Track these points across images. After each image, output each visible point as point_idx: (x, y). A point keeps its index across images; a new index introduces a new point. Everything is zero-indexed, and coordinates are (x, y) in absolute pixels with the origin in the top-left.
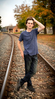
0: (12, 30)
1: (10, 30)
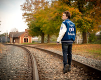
0: (18, 38)
1: (14, 39)
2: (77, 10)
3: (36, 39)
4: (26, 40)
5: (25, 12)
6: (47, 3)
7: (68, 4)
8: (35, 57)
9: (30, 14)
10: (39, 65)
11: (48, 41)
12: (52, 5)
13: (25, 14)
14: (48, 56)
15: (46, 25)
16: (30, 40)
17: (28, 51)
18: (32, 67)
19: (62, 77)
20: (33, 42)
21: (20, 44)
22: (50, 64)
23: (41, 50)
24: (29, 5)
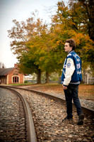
0: (5, 77)
2: (87, 37)
3: (29, 77)
4: (16, 80)
5: (13, 40)
6: (45, 26)
7: (75, 27)
8: (29, 103)
9: (21, 43)
10: (34, 115)
11: (47, 80)
12: (52, 29)
13: (14, 43)
14: (47, 101)
15: (43, 58)
16: (22, 79)
17: (18, 95)
18: (25, 117)
19: (67, 130)
20: (26, 82)
21: (8, 85)
22: (51, 113)
23: (37, 93)
24: (20, 30)
